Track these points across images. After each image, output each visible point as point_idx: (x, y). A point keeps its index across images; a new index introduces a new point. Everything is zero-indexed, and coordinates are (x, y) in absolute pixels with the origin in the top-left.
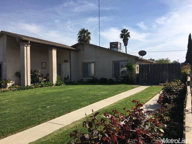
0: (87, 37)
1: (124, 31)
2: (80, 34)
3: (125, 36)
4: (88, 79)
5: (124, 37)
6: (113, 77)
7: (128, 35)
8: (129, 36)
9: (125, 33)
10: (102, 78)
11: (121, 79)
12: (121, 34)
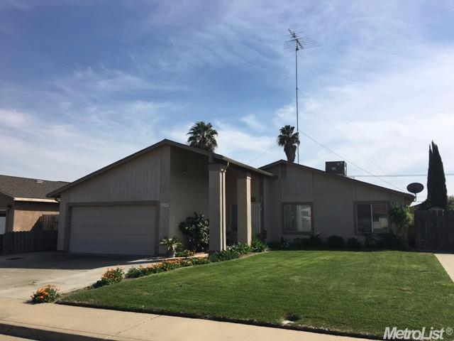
0: (209, 142)
1: (287, 130)
2: (194, 133)
3: (288, 139)
4: (298, 239)
5: (287, 142)
6: (355, 234)
7: (295, 138)
8: (299, 142)
9: (288, 133)
10: (332, 235)
11: (377, 238)
12: (280, 136)
